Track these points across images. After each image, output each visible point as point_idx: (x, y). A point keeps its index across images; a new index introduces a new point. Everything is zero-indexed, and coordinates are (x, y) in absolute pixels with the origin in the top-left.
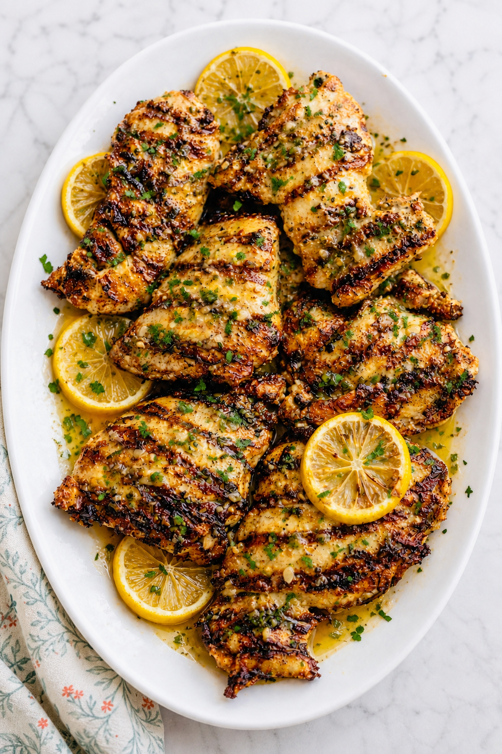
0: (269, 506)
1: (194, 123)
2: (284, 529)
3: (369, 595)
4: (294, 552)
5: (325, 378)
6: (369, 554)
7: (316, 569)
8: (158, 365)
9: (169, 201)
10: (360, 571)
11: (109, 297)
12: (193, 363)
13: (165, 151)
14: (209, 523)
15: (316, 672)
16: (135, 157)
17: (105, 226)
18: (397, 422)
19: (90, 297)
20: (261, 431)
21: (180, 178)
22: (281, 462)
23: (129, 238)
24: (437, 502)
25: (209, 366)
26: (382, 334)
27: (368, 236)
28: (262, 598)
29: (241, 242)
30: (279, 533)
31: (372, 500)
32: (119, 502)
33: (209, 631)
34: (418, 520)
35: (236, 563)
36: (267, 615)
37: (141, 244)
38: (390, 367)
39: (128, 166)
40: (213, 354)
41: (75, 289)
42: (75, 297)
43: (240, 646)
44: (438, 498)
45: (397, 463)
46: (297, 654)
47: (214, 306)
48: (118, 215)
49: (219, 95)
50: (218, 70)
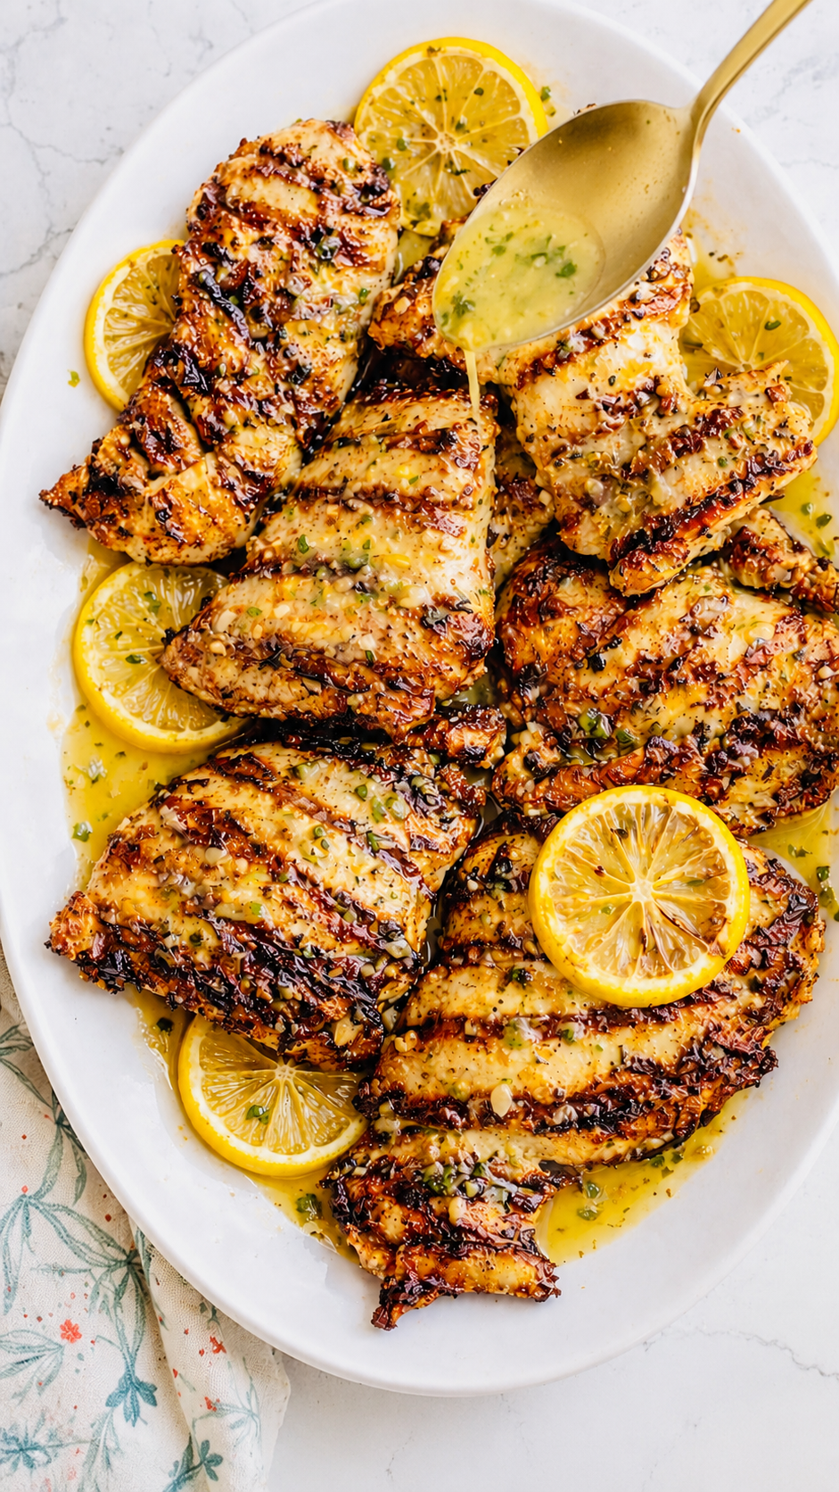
0: (467, 963)
1: (349, 192)
2: (495, 1010)
3: (655, 1143)
4: (515, 1056)
5: (584, 722)
6: (659, 1066)
7: (556, 1091)
8: (251, 689)
9: (293, 349)
10: (641, 1098)
11: (168, 534)
12: (317, 688)
13: (290, 246)
14: (348, 996)
15: (551, 1285)
16: (231, 255)
17: (166, 391)
18: (721, 811)
19: (133, 528)
20: (452, 820)
21: (317, 303)
22: (492, 877)
23: (212, 418)
24: (795, 967)
25: (348, 696)
26: (700, 640)
27: (679, 453)
28: (450, 1138)
29: (418, 449)
30: (486, 1016)
31: (671, 961)
32: (175, 949)
33: (347, 1196)
34: (758, 1002)
35: (403, 1071)
36: (459, 1173)
37: (232, 431)
38: (714, 705)
39: (216, 272)
40: (356, 673)
41: (104, 513)
42: (104, 528)
43: (406, 1231)
44: (799, 958)
45: (723, 890)
46: (515, 1252)
47: (360, 577)
48: (191, 372)
49: (400, 134)
50: (401, 84)
